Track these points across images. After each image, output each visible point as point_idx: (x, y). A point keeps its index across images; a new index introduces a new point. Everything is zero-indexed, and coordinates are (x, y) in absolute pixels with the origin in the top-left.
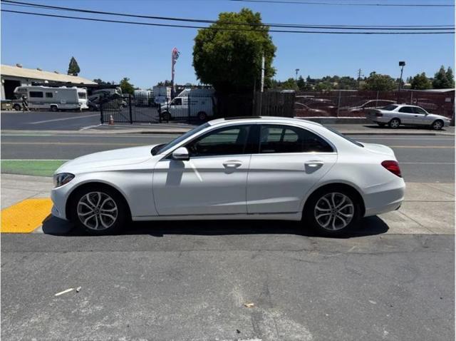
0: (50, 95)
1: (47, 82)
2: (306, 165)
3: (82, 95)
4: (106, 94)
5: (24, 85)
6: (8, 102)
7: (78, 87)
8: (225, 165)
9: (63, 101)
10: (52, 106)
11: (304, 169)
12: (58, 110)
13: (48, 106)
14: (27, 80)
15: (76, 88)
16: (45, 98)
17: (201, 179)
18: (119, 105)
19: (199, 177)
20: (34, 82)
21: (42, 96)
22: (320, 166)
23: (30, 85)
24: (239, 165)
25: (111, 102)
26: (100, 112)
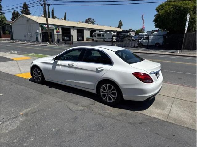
0: (103, 36)
1: (104, 30)
2: (97, 69)
3: (114, 36)
4: (125, 35)
5: (97, 32)
6: (91, 38)
7: (113, 32)
8: (69, 65)
9: (107, 38)
10: (104, 40)
11: (96, 70)
12: (105, 41)
13: (102, 40)
14: (98, 30)
15: (112, 33)
16: (101, 37)
17: (61, 69)
18: (129, 40)
19: (61, 68)
20: (100, 30)
21: (101, 36)
22: (102, 70)
23: (99, 32)
24: (73, 65)
25: (126, 38)
26: (111, 43)
